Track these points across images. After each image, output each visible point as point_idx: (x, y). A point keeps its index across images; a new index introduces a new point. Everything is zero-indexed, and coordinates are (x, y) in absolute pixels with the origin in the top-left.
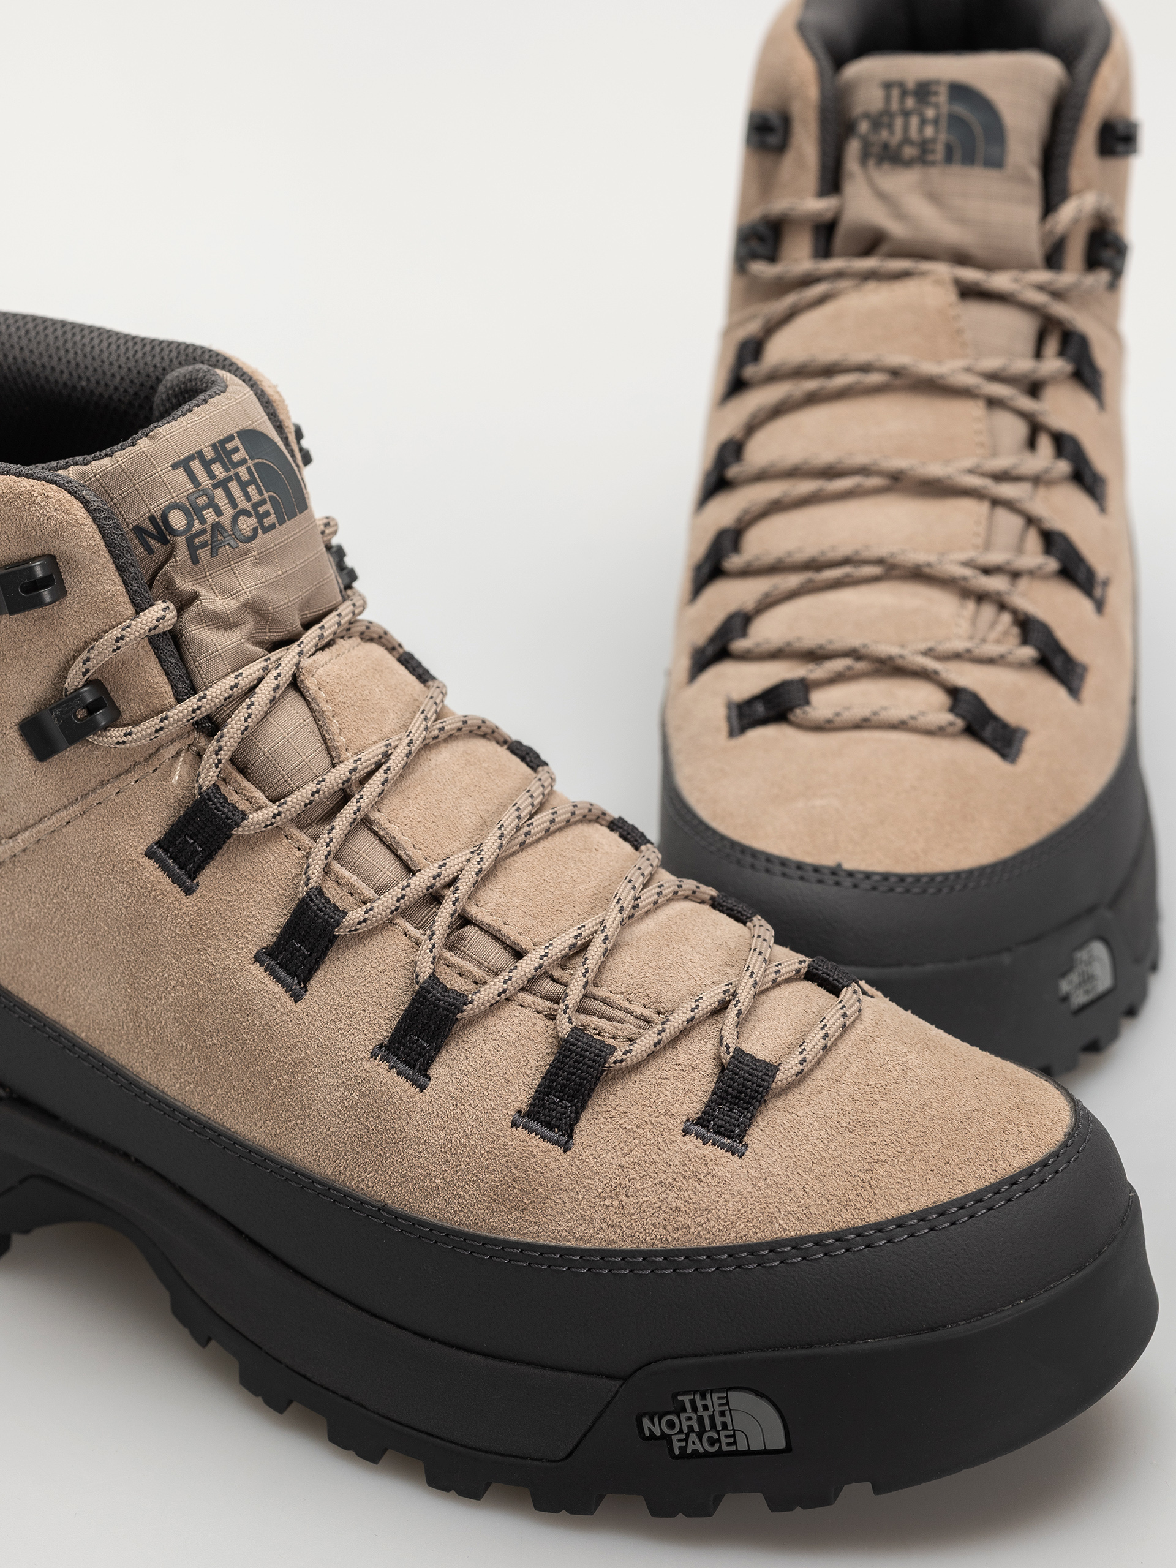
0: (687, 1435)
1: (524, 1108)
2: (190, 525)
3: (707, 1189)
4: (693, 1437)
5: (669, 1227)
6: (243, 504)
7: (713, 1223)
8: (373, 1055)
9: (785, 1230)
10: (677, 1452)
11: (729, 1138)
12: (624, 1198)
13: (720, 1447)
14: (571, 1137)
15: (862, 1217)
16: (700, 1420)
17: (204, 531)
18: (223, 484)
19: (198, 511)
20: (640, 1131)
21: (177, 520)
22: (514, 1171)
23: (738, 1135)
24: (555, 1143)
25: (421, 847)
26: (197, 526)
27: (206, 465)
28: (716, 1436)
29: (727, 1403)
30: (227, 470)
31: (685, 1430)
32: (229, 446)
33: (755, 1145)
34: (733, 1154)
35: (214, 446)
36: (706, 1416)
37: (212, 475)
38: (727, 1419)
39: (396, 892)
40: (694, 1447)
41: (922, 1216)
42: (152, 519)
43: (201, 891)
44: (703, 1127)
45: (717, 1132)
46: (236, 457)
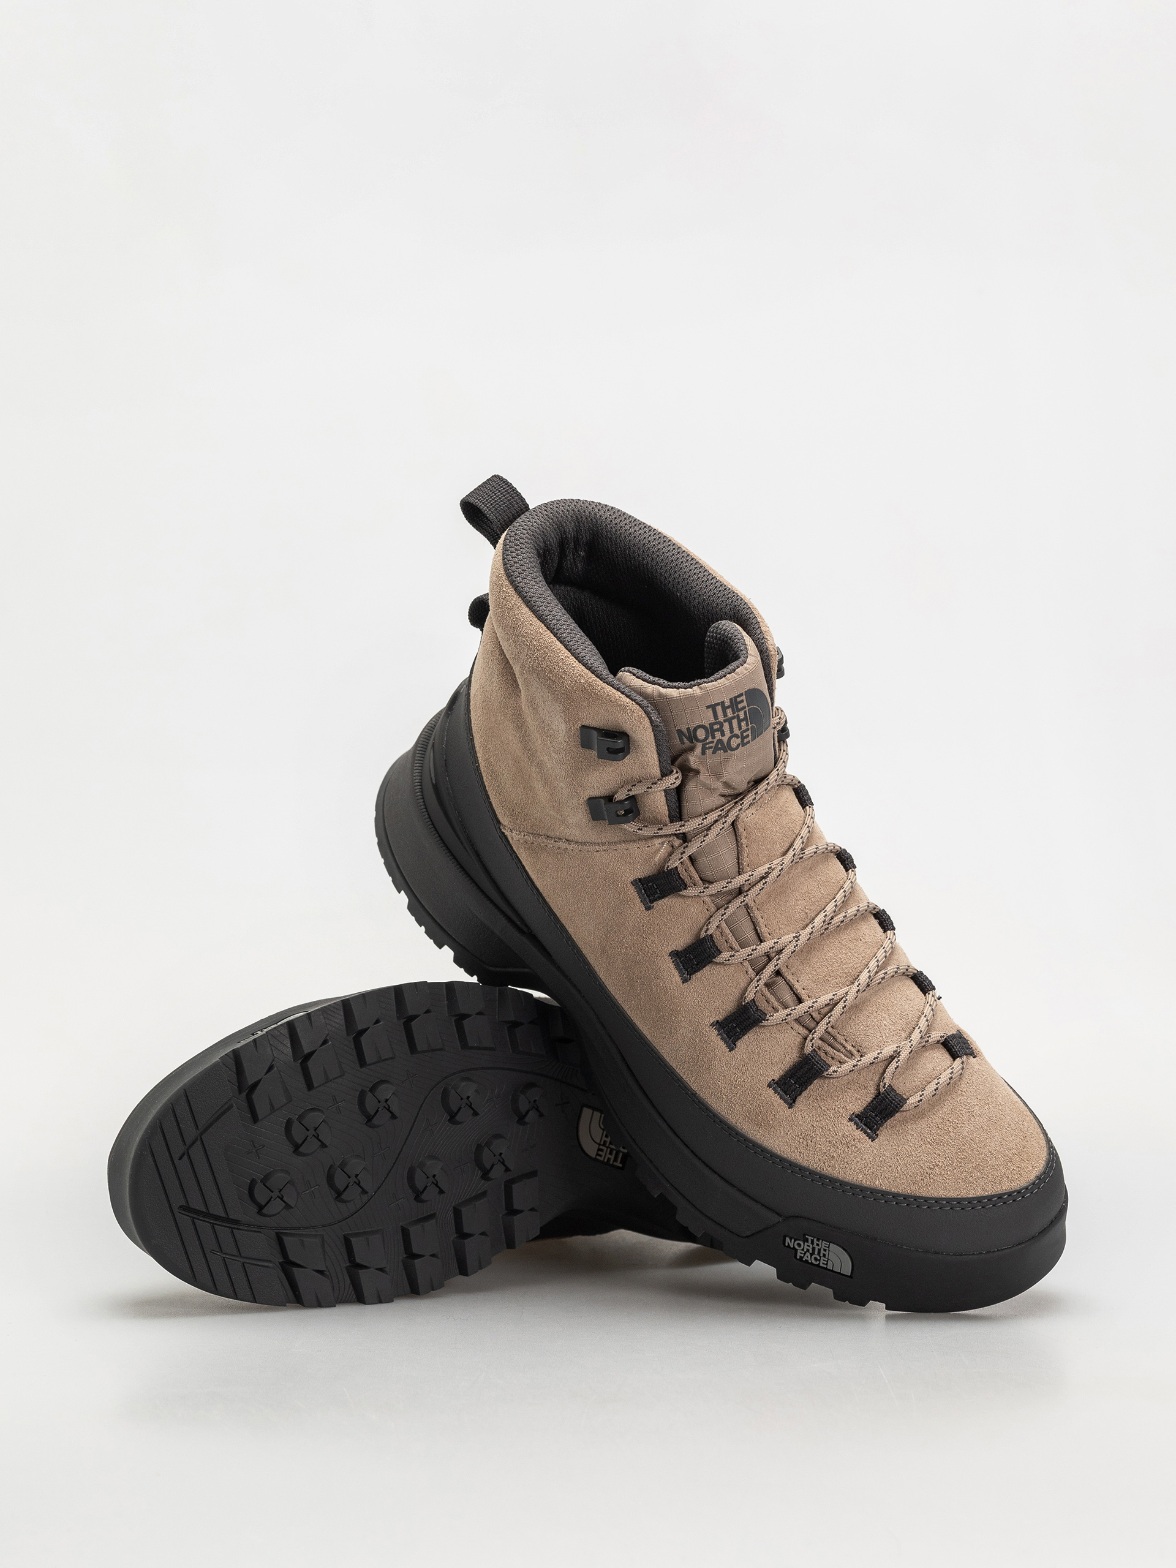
0: (805, 1253)
1: (776, 1079)
2: (706, 738)
3: (850, 1153)
4: (808, 1254)
5: (826, 1164)
6: (737, 731)
7: (847, 1170)
8: (712, 1025)
9: (881, 1185)
10: (798, 1257)
11: (870, 1130)
12: (809, 1142)
13: (819, 1264)
14: (794, 1102)
15: (920, 1191)
16: (814, 1249)
17: (713, 742)
18: (730, 721)
19: (713, 731)
20: (828, 1112)
21: (701, 734)
22: (761, 1108)
23: (875, 1130)
24: (785, 1101)
25: (770, 928)
26: (710, 739)
27: (724, 709)
28: (819, 1258)
29: (829, 1247)
30: (734, 713)
31: (805, 1250)
32: (739, 699)
33: (881, 1137)
34: (869, 1138)
35: (731, 699)
36: (817, 1248)
37: (725, 715)
38: (827, 1253)
39: (749, 950)
40: (806, 1258)
41: (949, 1200)
42: (688, 729)
43: (654, 911)
44: (859, 1120)
45: (865, 1125)
46: (740, 706)
